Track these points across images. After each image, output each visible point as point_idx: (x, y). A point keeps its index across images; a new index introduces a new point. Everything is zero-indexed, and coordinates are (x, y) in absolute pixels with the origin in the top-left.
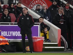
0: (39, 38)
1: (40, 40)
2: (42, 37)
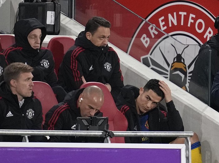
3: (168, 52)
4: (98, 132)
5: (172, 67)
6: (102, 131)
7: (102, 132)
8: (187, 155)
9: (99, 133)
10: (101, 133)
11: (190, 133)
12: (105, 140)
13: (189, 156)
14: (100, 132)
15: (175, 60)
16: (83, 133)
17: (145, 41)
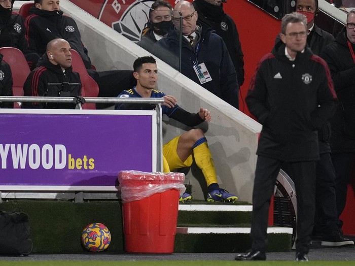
0: (156, 181)
1: (160, 188)
2: (173, 175)
3: (139, 18)
5: (143, 33)
7: (74, 99)
8: (158, 122)
9: (70, 99)
12: (77, 106)
15: (147, 26)
16: (54, 99)
17: (117, 7)
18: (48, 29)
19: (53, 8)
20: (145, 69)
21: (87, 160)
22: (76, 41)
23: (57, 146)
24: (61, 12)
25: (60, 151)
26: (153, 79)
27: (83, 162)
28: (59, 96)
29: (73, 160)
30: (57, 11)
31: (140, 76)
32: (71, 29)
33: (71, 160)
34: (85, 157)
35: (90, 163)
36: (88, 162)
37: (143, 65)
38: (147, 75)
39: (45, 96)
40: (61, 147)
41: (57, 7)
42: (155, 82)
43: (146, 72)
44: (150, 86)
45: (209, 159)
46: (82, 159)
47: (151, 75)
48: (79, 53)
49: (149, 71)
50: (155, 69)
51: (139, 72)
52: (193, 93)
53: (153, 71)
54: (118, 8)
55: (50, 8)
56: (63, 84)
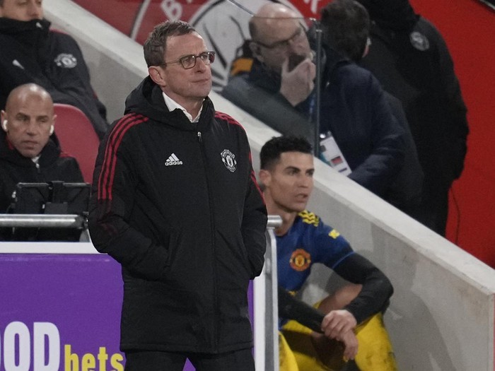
3: (224, 34)
4: (66, 218)
5: (232, 68)
6: (76, 216)
7: (76, 218)
8: (268, 270)
9: (68, 220)
10: (73, 220)
11: (275, 219)
12: (83, 236)
13: (271, 272)
14: (70, 218)
15: (241, 53)
16: (32, 220)
17: (172, 12)
18: (16, 63)
19: (28, 13)
20: (286, 165)
21: (106, 357)
22: (82, 89)
23: (37, 326)
24: (46, 24)
25: (46, 338)
26: (304, 191)
27: (97, 362)
28: (42, 212)
29: (75, 357)
30: (37, 20)
31: (274, 181)
32: (68, 61)
33: (71, 357)
34: (102, 350)
35: (114, 364)
36: (108, 363)
37: (284, 155)
38: (289, 180)
39: (11, 211)
40: (47, 329)
41: (38, 10)
42: (305, 196)
43: (289, 173)
44: (296, 206)
45: (385, 354)
46: (96, 353)
47: (299, 180)
48: (88, 115)
49: (296, 171)
50: (309, 167)
51: (272, 171)
52: (346, 203)
53: (303, 172)
54: (174, 12)
55: (21, 14)
56: (51, 184)
